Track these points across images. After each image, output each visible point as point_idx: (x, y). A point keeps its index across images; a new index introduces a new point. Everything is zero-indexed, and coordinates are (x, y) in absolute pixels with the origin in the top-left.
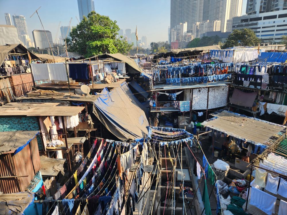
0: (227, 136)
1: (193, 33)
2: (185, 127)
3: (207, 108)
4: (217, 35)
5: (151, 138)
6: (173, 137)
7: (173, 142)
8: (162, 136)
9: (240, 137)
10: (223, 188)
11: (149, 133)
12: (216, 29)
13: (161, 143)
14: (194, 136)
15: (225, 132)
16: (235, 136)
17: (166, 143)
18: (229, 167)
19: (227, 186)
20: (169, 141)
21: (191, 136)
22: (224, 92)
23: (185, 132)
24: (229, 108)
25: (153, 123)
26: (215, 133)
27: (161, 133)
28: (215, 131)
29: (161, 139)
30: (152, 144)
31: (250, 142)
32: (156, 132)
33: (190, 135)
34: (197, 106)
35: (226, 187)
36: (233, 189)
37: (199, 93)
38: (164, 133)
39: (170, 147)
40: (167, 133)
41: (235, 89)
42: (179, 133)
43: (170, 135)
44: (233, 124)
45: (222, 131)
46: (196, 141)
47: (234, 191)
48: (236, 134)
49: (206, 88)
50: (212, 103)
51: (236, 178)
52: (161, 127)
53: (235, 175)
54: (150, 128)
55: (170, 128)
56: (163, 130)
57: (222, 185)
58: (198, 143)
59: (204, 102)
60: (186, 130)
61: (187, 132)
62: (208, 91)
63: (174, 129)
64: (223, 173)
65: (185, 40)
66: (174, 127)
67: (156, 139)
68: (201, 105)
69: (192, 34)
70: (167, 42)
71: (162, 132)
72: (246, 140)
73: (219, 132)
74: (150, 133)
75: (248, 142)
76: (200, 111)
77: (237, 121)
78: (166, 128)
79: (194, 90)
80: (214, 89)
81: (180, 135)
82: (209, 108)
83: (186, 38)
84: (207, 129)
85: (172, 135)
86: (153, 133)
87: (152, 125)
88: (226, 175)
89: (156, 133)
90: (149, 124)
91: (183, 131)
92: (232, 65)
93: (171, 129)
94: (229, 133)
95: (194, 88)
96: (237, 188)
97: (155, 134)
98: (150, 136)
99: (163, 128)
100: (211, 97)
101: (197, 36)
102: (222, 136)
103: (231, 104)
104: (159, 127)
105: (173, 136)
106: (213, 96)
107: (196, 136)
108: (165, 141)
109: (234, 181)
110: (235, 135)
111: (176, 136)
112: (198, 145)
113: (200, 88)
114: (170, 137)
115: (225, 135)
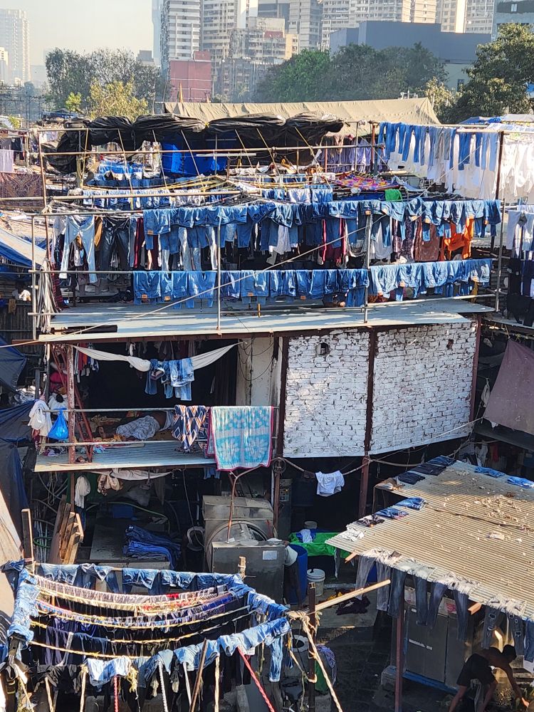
0: (473, 609)
1: (291, 19)
2: (243, 559)
3: (367, 448)
4: (418, 46)
5: (30, 635)
6: (167, 625)
7: (165, 659)
8: (104, 621)
11: (22, 604)
12: (416, 14)
13: (95, 668)
14: (294, 615)
15: (463, 588)
16: (510, 608)
17: (123, 666)
20: (147, 653)
21: (274, 613)
22: (454, 360)
23: (239, 594)
24: (483, 451)
25: (50, 542)
26: (409, 595)
27: (94, 603)
28: (410, 579)
29: (96, 640)
30: (35, 680)
32: (64, 596)
33: (269, 607)
34: (309, 435)
37: (320, 359)
38: (117, 601)
39: (146, 691)
40: (133, 602)
41: (512, 347)
42: (203, 598)
43: (151, 614)
44: (502, 537)
45: (442, 581)
46: (301, 644)
48: (517, 595)
49: (357, 336)
50: (393, 418)
52: (97, 564)
54: (26, 573)
55: (151, 572)
56: (112, 585)
58: (316, 656)
59: (352, 412)
60: (245, 581)
61: (253, 591)
62: (373, 352)
63: (178, 574)
65: (251, 53)
66: (177, 567)
67: (62, 645)
68: (335, 434)
69: (287, 27)
70: (145, 55)
71: (106, 598)
73: (430, 586)
74: (27, 608)
76: (328, 464)
77: (523, 522)
78: (129, 571)
79: (293, 343)
80: (401, 338)
81: (210, 614)
82: (375, 450)
83: (254, 44)
84: (363, 573)
85: (166, 612)
86: (45, 604)
87: (44, 554)
89: (62, 603)
90: (25, 547)
91: (231, 583)
92: (494, 214)
93: (160, 576)
94: (480, 594)
95: (296, 334)
97: (57, 610)
98: (23, 626)
99: (106, 569)
100: (388, 386)
101: (314, 38)
102: (444, 608)
103: (494, 425)
104: (86, 567)
105: (169, 617)
106: (398, 380)
107: (303, 616)
108: (121, 650)
110: (510, 604)
111: (185, 622)
112: (311, 666)
113: (327, 331)
114: (148, 625)
115: (461, 601)
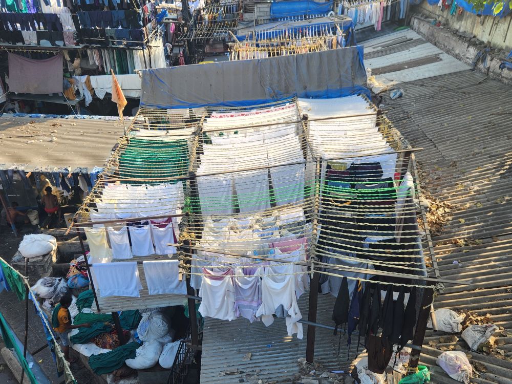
0: (28, 175)
9: (56, 168)
10: (55, 289)
15: (21, 168)
16: (44, 170)
18: (54, 240)
19: (62, 281)
24: (17, 106)
31: (78, 171)
35: (63, 284)
36: (76, 281)
44: (33, 141)
45: (11, 168)
47: (78, 284)
48: (45, 164)
51: (75, 255)
53: (73, 249)
57: (51, 286)
64: (46, 260)
72: (69, 169)
73: (6, 172)
75: (75, 172)
77: (41, 132)
88: (54, 259)
94: (29, 168)
96: (82, 273)
102: (15, 178)
103: (16, 93)
109: (74, 263)
110: (43, 168)
115: (22, 174)
